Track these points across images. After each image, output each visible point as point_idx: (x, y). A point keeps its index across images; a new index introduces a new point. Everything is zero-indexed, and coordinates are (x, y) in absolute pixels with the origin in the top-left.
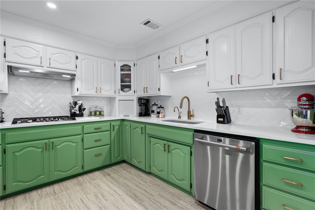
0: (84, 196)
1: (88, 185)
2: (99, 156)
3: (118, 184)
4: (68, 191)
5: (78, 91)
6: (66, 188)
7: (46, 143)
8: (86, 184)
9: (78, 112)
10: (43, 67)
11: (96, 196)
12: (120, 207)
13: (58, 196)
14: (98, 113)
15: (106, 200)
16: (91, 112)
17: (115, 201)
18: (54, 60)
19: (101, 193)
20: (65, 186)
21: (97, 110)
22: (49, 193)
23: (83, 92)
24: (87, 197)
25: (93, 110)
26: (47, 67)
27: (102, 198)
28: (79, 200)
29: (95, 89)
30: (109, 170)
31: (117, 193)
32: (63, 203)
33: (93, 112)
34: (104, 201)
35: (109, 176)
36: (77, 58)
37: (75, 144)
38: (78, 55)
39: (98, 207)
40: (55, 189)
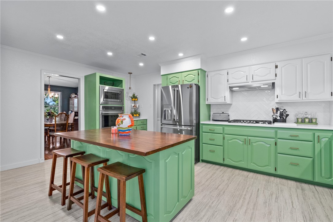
0: (262, 188)
1: (273, 185)
2: (296, 165)
3: (303, 201)
4: (256, 180)
5: (277, 98)
6: (256, 178)
7: (245, 139)
8: (273, 184)
9: (279, 118)
10: (249, 82)
11: (272, 195)
12: (282, 213)
13: (247, 179)
14: (307, 120)
15: (276, 202)
16: (297, 119)
17: (282, 208)
18: (256, 75)
19: (278, 196)
20: (257, 176)
21: (306, 117)
22: (244, 175)
23: (283, 98)
24: (264, 191)
25: (301, 116)
26: (251, 82)
27: (274, 199)
28: (257, 189)
29: (298, 94)
30: (309, 186)
31: (292, 205)
32: (246, 184)
33: (299, 118)
34: (274, 201)
35: (301, 191)
36: (276, 67)
37: (268, 146)
38: (278, 64)
39: (265, 200)
40: (249, 175)
